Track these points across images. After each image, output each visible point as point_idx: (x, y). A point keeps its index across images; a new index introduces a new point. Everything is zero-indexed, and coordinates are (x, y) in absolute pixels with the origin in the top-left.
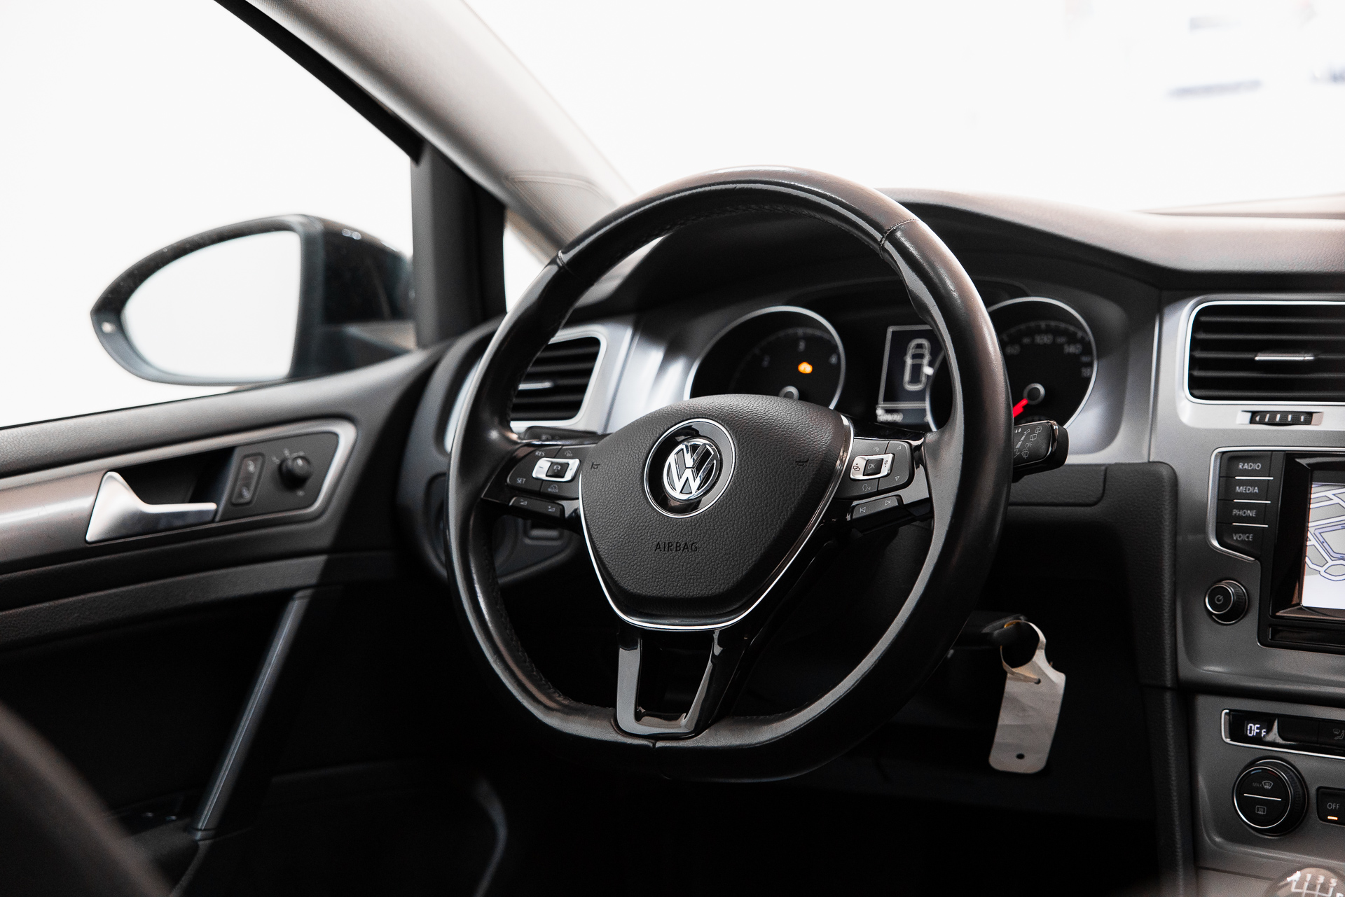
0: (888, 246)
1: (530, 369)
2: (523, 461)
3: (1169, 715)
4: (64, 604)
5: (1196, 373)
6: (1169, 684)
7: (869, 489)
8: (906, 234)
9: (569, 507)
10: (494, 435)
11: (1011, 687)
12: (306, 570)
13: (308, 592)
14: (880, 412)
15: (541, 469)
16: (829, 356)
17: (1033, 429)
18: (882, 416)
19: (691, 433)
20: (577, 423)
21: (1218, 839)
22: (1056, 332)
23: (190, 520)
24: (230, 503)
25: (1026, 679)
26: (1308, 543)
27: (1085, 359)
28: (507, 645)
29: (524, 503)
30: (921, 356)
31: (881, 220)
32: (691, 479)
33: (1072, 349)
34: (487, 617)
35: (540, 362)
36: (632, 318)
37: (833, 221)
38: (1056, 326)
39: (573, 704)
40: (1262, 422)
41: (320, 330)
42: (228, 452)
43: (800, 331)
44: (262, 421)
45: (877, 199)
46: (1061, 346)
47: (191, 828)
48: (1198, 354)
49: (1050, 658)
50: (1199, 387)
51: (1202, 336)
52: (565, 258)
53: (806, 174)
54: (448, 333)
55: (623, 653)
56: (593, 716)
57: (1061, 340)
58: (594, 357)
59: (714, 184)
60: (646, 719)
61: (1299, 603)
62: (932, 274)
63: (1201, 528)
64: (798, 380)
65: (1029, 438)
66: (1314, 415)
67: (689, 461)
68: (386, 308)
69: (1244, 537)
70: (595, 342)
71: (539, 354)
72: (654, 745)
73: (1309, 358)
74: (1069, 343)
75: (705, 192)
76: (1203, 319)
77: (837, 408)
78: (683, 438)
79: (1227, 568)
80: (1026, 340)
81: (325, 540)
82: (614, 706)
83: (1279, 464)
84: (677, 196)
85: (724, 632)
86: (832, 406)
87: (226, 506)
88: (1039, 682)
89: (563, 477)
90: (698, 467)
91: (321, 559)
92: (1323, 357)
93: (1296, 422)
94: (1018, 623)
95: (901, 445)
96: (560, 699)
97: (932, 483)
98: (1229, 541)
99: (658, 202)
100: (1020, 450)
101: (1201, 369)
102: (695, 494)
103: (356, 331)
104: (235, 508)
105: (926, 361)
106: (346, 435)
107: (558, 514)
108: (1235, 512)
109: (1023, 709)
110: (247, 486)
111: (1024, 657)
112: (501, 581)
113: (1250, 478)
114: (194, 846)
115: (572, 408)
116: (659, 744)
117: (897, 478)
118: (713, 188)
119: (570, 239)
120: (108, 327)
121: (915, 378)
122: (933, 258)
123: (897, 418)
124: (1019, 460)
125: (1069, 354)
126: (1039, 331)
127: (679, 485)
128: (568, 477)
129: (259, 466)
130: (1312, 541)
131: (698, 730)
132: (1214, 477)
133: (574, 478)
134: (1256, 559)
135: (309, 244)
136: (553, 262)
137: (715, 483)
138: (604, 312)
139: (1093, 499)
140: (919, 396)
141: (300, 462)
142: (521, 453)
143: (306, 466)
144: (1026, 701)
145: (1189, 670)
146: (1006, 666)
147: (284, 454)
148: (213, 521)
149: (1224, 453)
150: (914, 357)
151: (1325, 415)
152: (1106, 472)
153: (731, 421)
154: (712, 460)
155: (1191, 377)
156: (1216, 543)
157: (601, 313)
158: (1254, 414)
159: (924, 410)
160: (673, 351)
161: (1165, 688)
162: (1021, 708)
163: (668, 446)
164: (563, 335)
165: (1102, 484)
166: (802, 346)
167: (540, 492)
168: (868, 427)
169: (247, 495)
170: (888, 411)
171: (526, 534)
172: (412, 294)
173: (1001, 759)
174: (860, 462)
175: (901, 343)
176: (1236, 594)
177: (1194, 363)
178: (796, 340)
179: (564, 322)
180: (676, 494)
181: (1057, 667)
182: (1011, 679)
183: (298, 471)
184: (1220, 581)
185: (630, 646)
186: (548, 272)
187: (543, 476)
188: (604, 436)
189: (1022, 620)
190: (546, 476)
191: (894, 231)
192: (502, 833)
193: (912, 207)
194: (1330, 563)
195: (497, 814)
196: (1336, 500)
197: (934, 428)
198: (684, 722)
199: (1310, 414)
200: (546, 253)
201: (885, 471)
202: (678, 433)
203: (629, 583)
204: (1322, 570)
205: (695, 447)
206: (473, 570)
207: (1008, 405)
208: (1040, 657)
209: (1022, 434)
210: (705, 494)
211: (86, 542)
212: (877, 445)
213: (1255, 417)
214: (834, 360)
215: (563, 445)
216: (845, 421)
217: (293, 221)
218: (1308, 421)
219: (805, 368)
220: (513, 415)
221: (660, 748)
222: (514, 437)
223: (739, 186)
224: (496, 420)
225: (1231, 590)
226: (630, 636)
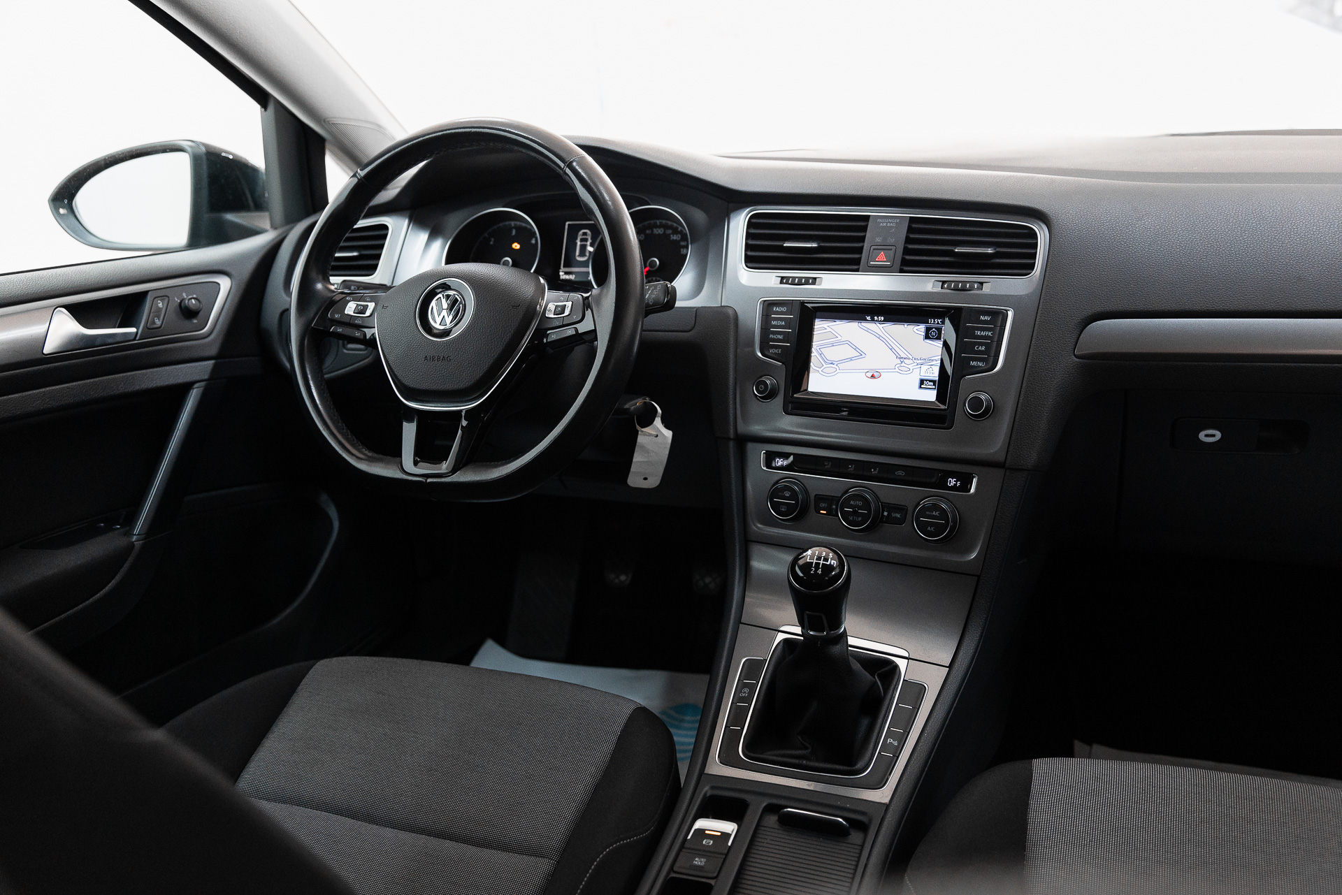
0: (568, 171)
1: (342, 244)
2: (338, 304)
3: (732, 455)
4: (30, 395)
5: (749, 253)
6: (732, 435)
7: (558, 324)
8: (579, 164)
9: (369, 332)
10: (319, 286)
11: (641, 439)
12: (201, 370)
13: (203, 384)
14: (561, 273)
15: (350, 308)
16: (531, 239)
17: (656, 287)
18: (563, 276)
19: (446, 287)
20: (375, 278)
21: (759, 525)
22: (666, 227)
23: (118, 339)
24: (146, 327)
25: (650, 435)
26: (812, 355)
27: (683, 243)
28: (331, 419)
29: (339, 330)
30: (586, 240)
31: (563, 155)
32: (446, 316)
33: (675, 237)
34: (318, 401)
35: (348, 239)
36: (408, 213)
37: (533, 154)
38: (666, 223)
39: (375, 455)
40: (787, 283)
41: (207, 216)
42: (144, 294)
43: (513, 223)
44: (167, 275)
45: (562, 142)
46: (669, 235)
47: (129, 534)
48: (750, 242)
49: (663, 422)
50: (751, 262)
51: (752, 231)
52: (362, 173)
53: (516, 124)
54: (291, 220)
55: (405, 424)
56: (388, 463)
57: (669, 232)
58: (385, 237)
59: (457, 128)
60: (420, 464)
61: (807, 390)
62: (596, 190)
63: (752, 344)
64: (512, 253)
65: (653, 292)
66: (817, 279)
67: (445, 305)
68: (251, 204)
69: (776, 351)
70: (385, 227)
71: (347, 235)
72: (426, 481)
73: (815, 245)
74: (673, 234)
75: (451, 133)
76: (753, 221)
77: (535, 271)
78: (441, 290)
79: (764, 369)
80: (648, 232)
81: (214, 351)
82: (401, 456)
83: (797, 309)
84: (434, 135)
85: (468, 411)
86: (532, 271)
87: (143, 330)
88: (657, 436)
89: (364, 314)
90: (451, 308)
91: (211, 362)
92: (823, 245)
93: (807, 283)
94: (645, 402)
95: (577, 296)
96: (366, 452)
97: (596, 321)
98: (766, 353)
99: (422, 139)
100: (648, 299)
101: (751, 251)
102: (448, 326)
103: (230, 217)
104: (150, 331)
105: (588, 243)
106: (225, 284)
107: (362, 337)
108: (771, 336)
109: (648, 451)
110: (158, 317)
111: (648, 422)
112: (326, 376)
113: (780, 315)
114: (132, 545)
115: (372, 269)
116: (429, 480)
117: (575, 317)
118: (457, 131)
119: (366, 161)
120: (62, 211)
121: (582, 253)
122: (596, 180)
123: (572, 277)
124: (648, 305)
125: (673, 240)
126: (656, 227)
127: (439, 320)
128: (368, 313)
129: (165, 305)
130: (814, 353)
131: (454, 471)
132: (759, 315)
133: (371, 315)
134: (783, 363)
135: (196, 161)
136: (354, 176)
137: (462, 319)
138: (389, 208)
139: (688, 328)
140: (585, 264)
141: (193, 301)
142: (338, 298)
143: (198, 304)
144: (650, 447)
145: (742, 428)
146: (638, 427)
147: (182, 296)
148: (134, 339)
149: (765, 301)
150: (582, 240)
151: (823, 279)
152: (697, 312)
153: (471, 280)
154: (459, 304)
155: (746, 256)
156: (760, 355)
157: (388, 209)
158: (782, 278)
159: (589, 273)
160: (434, 235)
161: (729, 439)
162: (645, 450)
163: (431, 295)
164: (362, 223)
165: (694, 319)
166: (514, 232)
167: (350, 323)
168: (556, 284)
169: (158, 322)
170: (566, 273)
171: (344, 347)
172: (266, 195)
173: (634, 481)
174: (551, 306)
175: (574, 231)
176: (771, 384)
177: (748, 247)
178: (511, 228)
179: (363, 215)
180: (437, 326)
181: (667, 427)
182: (641, 435)
183: (192, 307)
184: (761, 377)
185: (410, 420)
186: (351, 182)
187: (352, 313)
188: (391, 287)
189: (648, 400)
190: (354, 313)
191: (572, 162)
192: (336, 525)
193: (583, 147)
194: (825, 366)
195: (333, 513)
196: (829, 329)
197: (595, 287)
198: (444, 467)
199: (815, 279)
200: (352, 170)
201: (567, 312)
202: (437, 287)
203: (409, 382)
204: (820, 370)
205: (448, 297)
206: (308, 372)
207: (642, 268)
208: (658, 422)
209: (649, 289)
210: (455, 325)
211: (43, 354)
212: (562, 296)
213: (783, 280)
214: (533, 241)
215: (364, 294)
216: (542, 281)
217: (185, 144)
218: (814, 283)
219: (516, 246)
220: (331, 273)
221: (430, 482)
222: (332, 288)
223: (473, 130)
224: (320, 277)
225: (768, 382)
226: (410, 414)
